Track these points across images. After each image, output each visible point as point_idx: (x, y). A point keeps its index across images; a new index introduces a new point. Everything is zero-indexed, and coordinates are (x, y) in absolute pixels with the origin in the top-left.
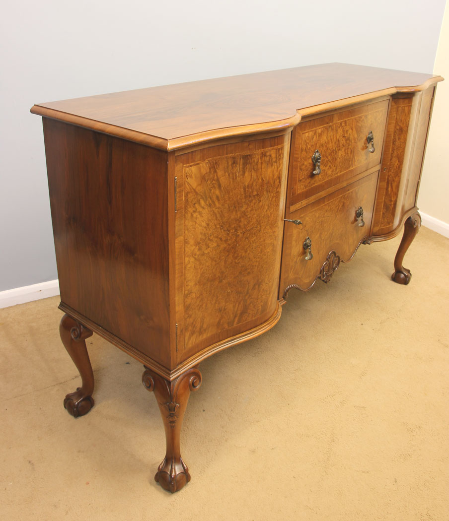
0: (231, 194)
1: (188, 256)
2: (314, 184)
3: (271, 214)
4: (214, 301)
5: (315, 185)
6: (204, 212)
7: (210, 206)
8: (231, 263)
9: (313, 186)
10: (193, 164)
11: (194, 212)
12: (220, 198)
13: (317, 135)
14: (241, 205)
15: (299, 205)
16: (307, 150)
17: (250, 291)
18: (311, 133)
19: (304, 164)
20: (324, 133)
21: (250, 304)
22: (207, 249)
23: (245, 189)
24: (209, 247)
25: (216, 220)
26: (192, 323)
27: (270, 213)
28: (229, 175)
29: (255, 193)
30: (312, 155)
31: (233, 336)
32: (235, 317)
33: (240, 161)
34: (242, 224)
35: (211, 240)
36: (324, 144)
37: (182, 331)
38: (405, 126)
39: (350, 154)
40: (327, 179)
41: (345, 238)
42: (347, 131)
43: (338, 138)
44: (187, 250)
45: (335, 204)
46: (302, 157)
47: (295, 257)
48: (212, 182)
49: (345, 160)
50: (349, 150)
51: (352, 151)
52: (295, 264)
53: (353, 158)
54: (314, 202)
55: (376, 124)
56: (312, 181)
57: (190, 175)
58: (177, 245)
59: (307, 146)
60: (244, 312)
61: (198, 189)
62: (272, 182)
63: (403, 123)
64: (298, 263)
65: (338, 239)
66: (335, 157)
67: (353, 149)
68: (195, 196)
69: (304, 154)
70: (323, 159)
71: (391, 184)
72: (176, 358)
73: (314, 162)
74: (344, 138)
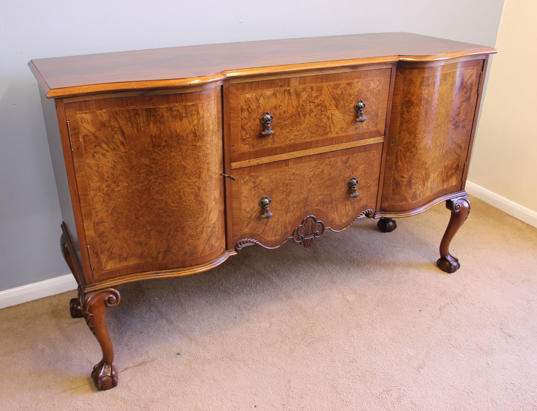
0: (137, 142)
1: (93, 190)
4: (133, 235)
5: (268, 146)
6: (108, 154)
7: (114, 149)
8: (147, 204)
9: (265, 147)
10: (88, 111)
11: (95, 152)
12: (125, 144)
13: (266, 97)
14: (149, 153)
15: (246, 163)
16: (250, 111)
17: (172, 233)
18: (254, 94)
19: (247, 124)
20: (276, 95)
21: (173, 245)
22: (116, 187)
23: (152, 138)
24: (119, 186)
25: (124, 162)
26: (109, 249)
28: (132, 124)
29: (164, 144)
30: (258, 116)
31: (159, 270)
32: (159, 253)
33: (143, 113)
34: (153, 170)
35: (120, 180)
36: (278, 107)
37: (97, 253)
38: (416, 99)
39: (325, 120)
40: (288, 142)
41: (330, 206)
42: (316, 97)
43: (301, 102)
44: (92, 184)
45: (307, 169)
46: (242, 117)
47: (248, 213)
48: (113, 130)
49: (316, 126)
50: (323, 116)
51: (328, 118)
52: (249, 219)
53: (332, 125)
54: (270, 163)
55: (369, 93)
56: (264, 142)
57: (86, 121)
58: (78, 179)
59: (250, 107)
60: (168, 251)
61: (97, 134)
62: (185, 135)
63: (413, 96)
64: (254, 219)
65: (317, 205)
66: (300, 122)
67: (330, 116)
68: (95, 140)
69: (246, 114)
70: (279, 121)
71: (401, 159)
72: (93, 276)
73: (264, 124)
74: (312, 104)
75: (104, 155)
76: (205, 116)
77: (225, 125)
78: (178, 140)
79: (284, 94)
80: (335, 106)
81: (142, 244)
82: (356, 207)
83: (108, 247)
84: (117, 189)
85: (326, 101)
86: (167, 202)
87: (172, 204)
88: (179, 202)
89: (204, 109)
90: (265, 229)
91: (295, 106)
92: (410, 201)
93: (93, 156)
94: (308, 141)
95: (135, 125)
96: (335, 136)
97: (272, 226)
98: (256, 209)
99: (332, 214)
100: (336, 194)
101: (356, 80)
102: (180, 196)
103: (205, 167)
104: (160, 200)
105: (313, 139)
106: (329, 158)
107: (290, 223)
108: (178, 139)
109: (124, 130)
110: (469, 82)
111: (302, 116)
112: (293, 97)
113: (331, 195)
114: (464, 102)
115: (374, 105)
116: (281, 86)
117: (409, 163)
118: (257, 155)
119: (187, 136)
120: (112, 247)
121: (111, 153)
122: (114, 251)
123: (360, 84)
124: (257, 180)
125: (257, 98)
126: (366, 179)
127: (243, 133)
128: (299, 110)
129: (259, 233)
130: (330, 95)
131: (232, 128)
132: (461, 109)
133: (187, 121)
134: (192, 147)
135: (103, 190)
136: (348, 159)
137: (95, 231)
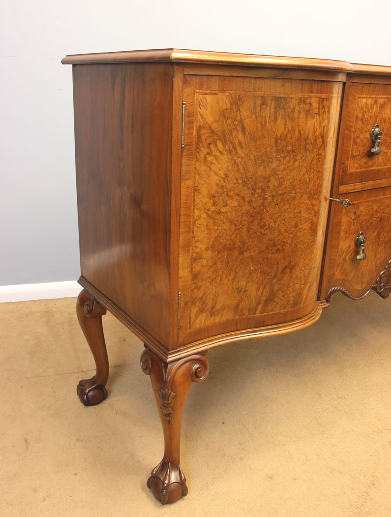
0: (258, 143)
1: (198, 209)
2: (373, 166)
3: (310, 180)
4: (232, 277)
5: (373, 168)
6: (222, 158)
7: (230, 152)
9: (370, 169)
10: (208, 92)
11: (208, 154)
12: (243, 145)
13: (379, 106)
14: (271, 160)
15: (351, 188)
16: (364, 121)
17: (278, 274)
18: (370, 100)
19: (359, 137)
20: (387, 105)
21: (278, 291)
22: (224, 207)
23: (276, 139)
24: (227, 205)
25: (238, 172)
26: (202, 298)
27: (309, 178)
28: (256, 117)
29: (290, 148)
30: (370, 129)
31: (255, 328)
32: (258, 304)
33: (271, 103)
34: (271, 185)
35: (231, 197)
37: (187, 304)
40: (389, 166)
46: (356, 127)
47: (343, 252)
48: (233, 122)
57: (204, 106)
59: (364, 115)
60: (271, 299)
61: (214, 126)
62: (313, 139)
64: (348, 260)
68: (210, 135)
69: (359, 124)
72: (178, 337)
75: (217, 159)
77: (340, 135)
81: (240, 291)
83: (201, 295)
86: (280, 232)
87: (285, 234)
88: (294, 231)
93: (205, 158)
95: (259, 119)
97: (362, 271)
102: (296, 223)
104: (272, 227)
107: (375, 268)
108: (306, 143)
109: (245, 125)
118: (362, 178)
119: (316, 140)
120: (206, 295)
121: (225, 156)
122: (206, 302)
124: (357, 211)
127: (354, 148)
131: (345, 140)
133: (318, 120)
134: (318, 157)
135: (208, 210)
137: (191, 271)
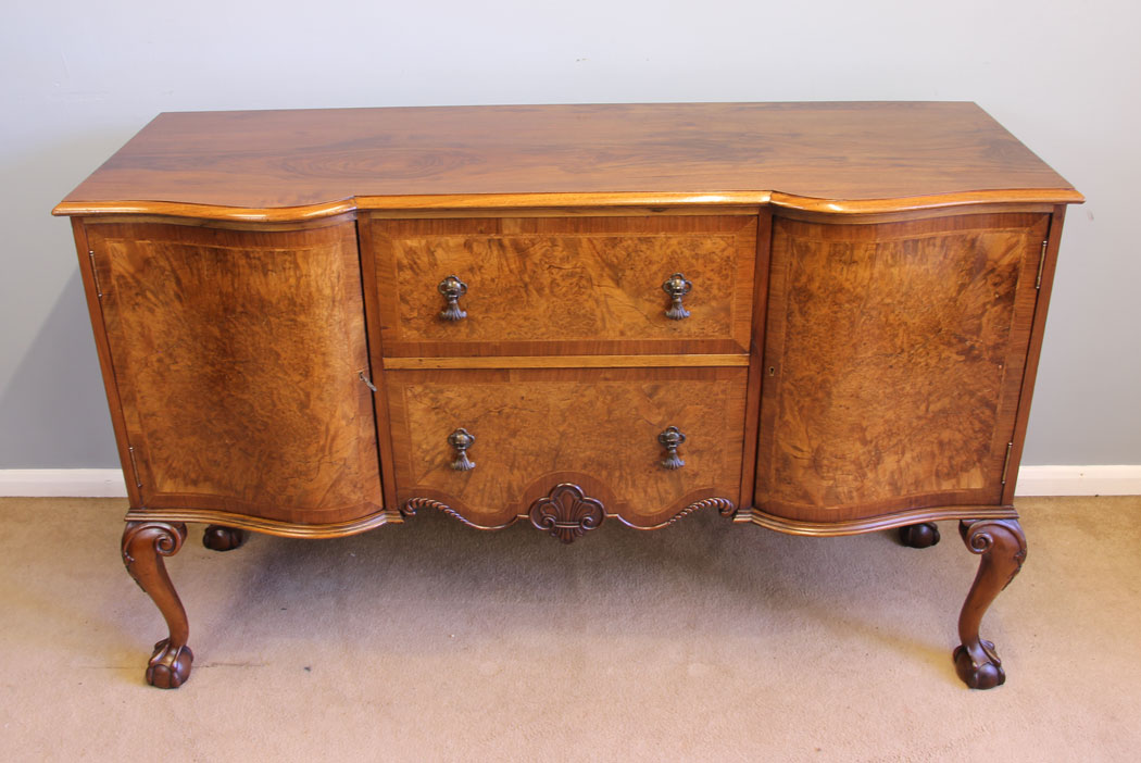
0: (200, 298)
2: (458, 335)
6: (157, 310)
7: (167, 304)
8: (222, 401)
9: (453, 339)
10: (121, 240)
11: (137, 304)
12: (183, 298)
14: (219, 319)
15: (412, 363)
17: (264, 458)
23: (221, 297)
24: (177, 363)
25: (183, 327)
26: (166, 460)
28: (191, 269)
29: (240, 309)
30: (435, 282)
32: (246, 488)
36: (476, 270)
37: (146, 463)
38: (819, 288)
39: (590, 304)
40: (504, 337)
41: (617, 474)
42: (565, 259)
43: (529, 267)
44: (134, 353)
45: (556, 395)
46: (401, 279)
47: (426, 452)
49: (569, 313)
50: (585, 297)
51: (597, 301)
52: (427, 464)
53: (607, 316)
54: (467, 370)
55: (701, 261)
56: (450, 330)
57: (118, 253)
58: (112, 342)
59: (415, 263)
60: (259, 487)
61: (139, 276)
62: (274, 301)
63: (811, 279)
64: (438, 466)
65: (585, 466)
66: (528, 301)
67: (602, 298)
68: (134, 284)
69: (407, 274)
70: (481, 295)
71: (792, 410)
72: (141, 496)
73: (447, 296)
74: (554, 271)
75: (152, 311)
76: (312, 272)
77: (366, 291)
78: (263, 307)
79: (490, 247)
80: (613, 279)
81: (219, 465)
82: (686, 488)
83: (165, 456)
84: (173, 367)
85: (589, 270)
86: (252, 407)
87: (261, 412)
88: (273, 410)
89: (310, 260)
90: (464, 488)
91: (516, 271)
92: (821, 504)
93: (134, 309)
94: (550, 340)
95: (195, 272)
96: (618, 339)
97: (481, 487)
98: (441, 449)
99: (622, 492)
100: (629, 452)
101: (662, 235)
102: (273, 401)
103: (318, 359)
104: (241, 400)
105: (563, 339)
106: (606, 379)
107: (520, 489)
108: (263, 304)
109: (179, 276)
110: (1006, 261)
111: (534, 292)
112: (511, 254)
113: (617, 454)
114: (994, 305)
115: (715, 287)
116: (481, 232)
117: (811, 422)
118: (436, 351)
119: (279, 303)
120: (171, 459)
121: (162, 309)
122: (174, 465)
123: (674, 241)
124: (440, 397)
125: (429, 249)
126: (706, 435)
127: (405, 308)
128: (527, 279)
129: (451, 494)
130: (599, 259)
131: (380, 297)
132: (984, 320)
133: (276, 278)
134: (289, 323)
135: (152, 366)
136: (656, 389)
137: (142, 427)
